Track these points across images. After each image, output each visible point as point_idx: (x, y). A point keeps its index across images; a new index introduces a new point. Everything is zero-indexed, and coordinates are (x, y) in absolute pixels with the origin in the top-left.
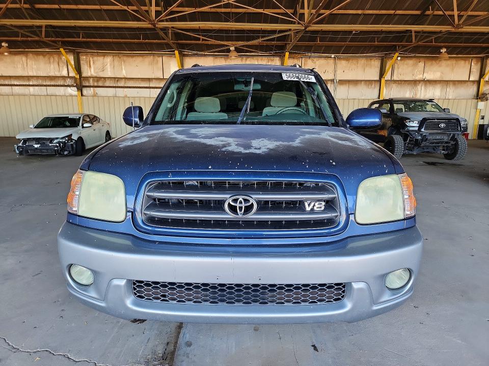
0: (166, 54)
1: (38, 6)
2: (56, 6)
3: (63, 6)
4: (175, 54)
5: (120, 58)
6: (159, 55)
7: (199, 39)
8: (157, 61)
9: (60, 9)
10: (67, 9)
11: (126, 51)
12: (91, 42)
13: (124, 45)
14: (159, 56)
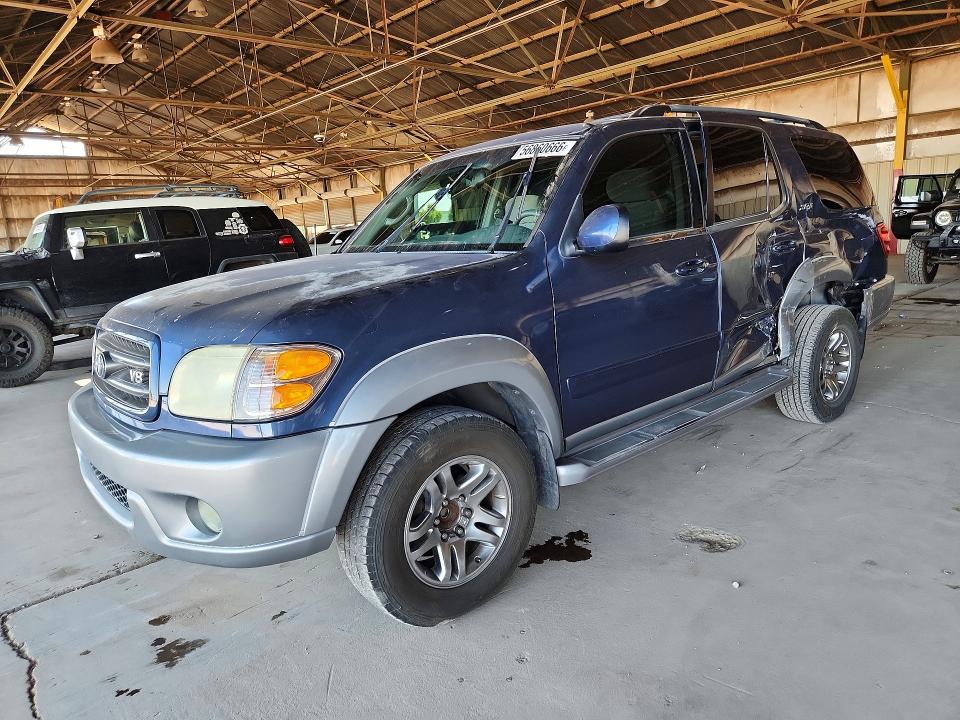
0: (869, 67)
1: (624, 41)
2: (647, 34)
3: (657, 31)
4: (881, 64)
5: (769, 96)
6: (852, 74)
7: (944, 16)
8: (848, 87)
9: (653, 36)
10: (666, 33)
11: (781, 79)
12: (712, 80)
13: (775, 69)
14: (853, 76)
